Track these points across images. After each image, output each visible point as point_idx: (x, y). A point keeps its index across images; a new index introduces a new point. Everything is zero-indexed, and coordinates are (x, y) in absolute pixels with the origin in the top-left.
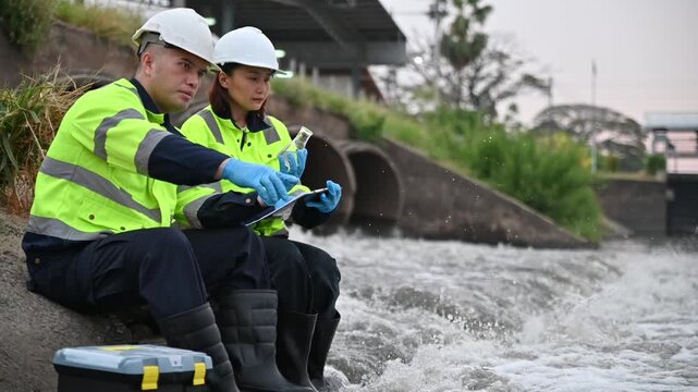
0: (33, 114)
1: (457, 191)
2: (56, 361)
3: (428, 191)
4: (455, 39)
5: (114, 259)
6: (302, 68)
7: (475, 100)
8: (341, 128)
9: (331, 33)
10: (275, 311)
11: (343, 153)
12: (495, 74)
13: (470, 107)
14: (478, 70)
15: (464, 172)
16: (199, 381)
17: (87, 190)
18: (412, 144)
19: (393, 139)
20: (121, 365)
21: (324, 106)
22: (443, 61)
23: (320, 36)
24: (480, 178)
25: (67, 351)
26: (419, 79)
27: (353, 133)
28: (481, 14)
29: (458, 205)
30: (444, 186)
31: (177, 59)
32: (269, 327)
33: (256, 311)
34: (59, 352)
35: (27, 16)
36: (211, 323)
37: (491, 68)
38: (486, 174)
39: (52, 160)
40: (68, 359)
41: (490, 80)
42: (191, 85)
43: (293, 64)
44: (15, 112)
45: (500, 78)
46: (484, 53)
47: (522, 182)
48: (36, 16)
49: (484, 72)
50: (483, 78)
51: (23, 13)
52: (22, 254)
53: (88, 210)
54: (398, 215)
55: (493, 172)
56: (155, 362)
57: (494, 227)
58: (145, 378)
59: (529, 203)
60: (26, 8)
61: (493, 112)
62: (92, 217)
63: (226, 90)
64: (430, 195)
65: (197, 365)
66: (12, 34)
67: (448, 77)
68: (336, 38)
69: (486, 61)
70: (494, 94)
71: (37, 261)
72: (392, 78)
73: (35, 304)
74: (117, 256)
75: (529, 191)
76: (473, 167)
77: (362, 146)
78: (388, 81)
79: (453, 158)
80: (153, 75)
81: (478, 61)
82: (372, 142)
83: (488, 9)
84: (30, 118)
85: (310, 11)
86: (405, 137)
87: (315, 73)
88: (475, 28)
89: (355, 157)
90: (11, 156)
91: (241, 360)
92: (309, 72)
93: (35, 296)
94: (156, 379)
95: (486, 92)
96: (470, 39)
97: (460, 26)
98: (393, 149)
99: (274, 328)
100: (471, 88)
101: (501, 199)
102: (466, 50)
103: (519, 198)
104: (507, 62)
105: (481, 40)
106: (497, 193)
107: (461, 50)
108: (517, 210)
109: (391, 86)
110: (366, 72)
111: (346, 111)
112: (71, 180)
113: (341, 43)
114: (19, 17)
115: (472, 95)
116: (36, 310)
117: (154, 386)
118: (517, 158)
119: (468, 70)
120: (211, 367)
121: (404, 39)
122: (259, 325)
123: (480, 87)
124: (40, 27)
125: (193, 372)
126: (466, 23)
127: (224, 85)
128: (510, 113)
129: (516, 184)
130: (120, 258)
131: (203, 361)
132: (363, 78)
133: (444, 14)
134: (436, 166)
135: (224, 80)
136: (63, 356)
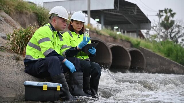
0: (29, 34)
1: (161, 60)
2: (24, 84)
3: (153, 60)
4: (166, 22)
5: (42, 64)
6: (122, 31)
7: (172, 38)
8: (129, 45)
9: (130, 22)
10: (82, 77)
11: (128, 51)
12: (177, 31)
13: (170, 40)
14: (172, 30)
15: (162, 55)
16: (58, 89)
17: (37, 50)
18: (148, 48)
19: (143, 47)
20: (38, 84)
21: (124, 39)
22: (162, 28)
23: (127, 23)
24: (167, 57)
25: (27, 82)
26: (155, 33)
27: (132, 46)
28: (173, 15)
29: (161, 64)
30: (157, 59)
31: (62, 20)
32: (81, 81)
33: (78, 77)
34: (25, 82)
35: (43, 17)
36: (63, 77)
37: (176, 29)
38: (168, 56)
39: (30, 42)
40: (27, 83)
41: (176, 33)
42: (65, 26)
43: (119, 30)
44: (24, 33)
45: (179, 32)
46: (174, 25)
47: (179, 58)
48: (45, 17)
49: (174, 30)
50: (174, 32)
51: (42, 16)
52: (24, 64)
53: (38, 55)
54: (145, 67)
55: (171, 55)
56: (46, 84)
57: (171, 70)
58: (43, 88)
59: (180, 63)
60: (43, 15)
61: (177, 42)
62: (39, 56)
63: (72, 26)
64: (153, 62)
65: (57, 86)
66: (40, 22)
67: (164, 32)
68: (132, 23)
69: (175, 28)
70: (177, 37)
71: (26, 65)
72: (148, 33)
73: (25, 75)
74: (43, 63)
75: (181, 60)
76: (165, 54)
77: (134, 49)
78: (147, 34)
79: (160, 52)
80: (56, 24)
81: (172, 28)
82: (137, 48)
83: (175, 13)
84: (28, 35)
85: (124, 16)
86: (146, 47)
87: (126, 32)
88: (171, 19)
89: (131, 52)
90: (24, 43)
91: (74, 88)
92: (124, 32)
93: (26, 73)
94: (47, 88)
95: (175, 36)
96: (170, 22)
97: (167, 19)
98: (142, 50)
99: (82, 81)
100: (170, 35)
101: (173, 62)
102: (169, 25)
103: (178, 62)
104: (180, 28)
105: (173, 22)
106: (171, 60)
107: (167, 25)
108: (177, 65)
109: (148, 35)
110: (140, 32)
111: (130, 40)
112: (34, 48)
113: (133, 24)
114: (41, 18)
115: (171, 37)
116: (25, 76)
117: (46, 89)
118: (177, 51)
119: (170, 30)
120: (62, 87)
121: (150, 22)
122: (78, 80)
123: (173, 35)
124: (46, 20)
125: (57, 87)
126: (169, 18)
127: (72, 25)
128: (182, 41)
129: (177, 58)
130: (44, 63)
131: (60, 85)
132: (139, 33)
133: (163, 15)
134: (154, 54)
135: (72, 23)
136: (26, 83)
